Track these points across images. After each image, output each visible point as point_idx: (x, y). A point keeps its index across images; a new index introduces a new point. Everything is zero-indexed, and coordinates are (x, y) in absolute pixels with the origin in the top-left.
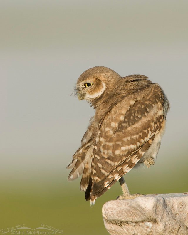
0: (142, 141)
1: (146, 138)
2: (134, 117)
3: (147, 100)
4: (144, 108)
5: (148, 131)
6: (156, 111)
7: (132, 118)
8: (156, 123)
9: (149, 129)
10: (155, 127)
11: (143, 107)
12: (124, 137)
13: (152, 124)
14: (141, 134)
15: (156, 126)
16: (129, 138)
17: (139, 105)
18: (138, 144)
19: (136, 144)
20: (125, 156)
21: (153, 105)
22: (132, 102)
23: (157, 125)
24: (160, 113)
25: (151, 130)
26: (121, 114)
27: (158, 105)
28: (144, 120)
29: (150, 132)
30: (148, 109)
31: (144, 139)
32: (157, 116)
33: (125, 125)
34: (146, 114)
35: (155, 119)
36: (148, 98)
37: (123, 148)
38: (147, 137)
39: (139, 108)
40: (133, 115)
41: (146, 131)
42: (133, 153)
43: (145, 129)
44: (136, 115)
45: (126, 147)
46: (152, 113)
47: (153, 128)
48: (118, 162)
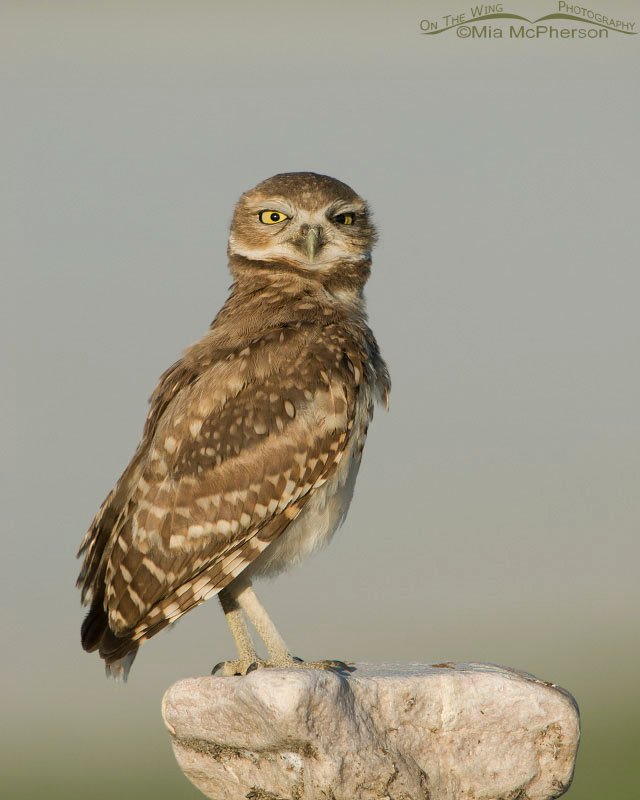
0: (261, 510)
1: (273, 504)
2: (241, 428)
3: (285, 378)
4: (275, 404)
5: (282, 481)
6: (320, 414)
7: (232, 430)
8: (313, 454)
9: (288, 474)
10: (309, 470)
11: (273, 398)
12: (203, 495)
13: (301, 458)
14: (256, 488)
15: (313, 463)
16: (216, 499)
17: (259, 394)
18: (245, 520)
19: (238, 520)
20: (202, 554)
21: (308, 395)
22: (236, 384)
23: (320, 463)
24: (333, 421)
25: (292, 478)
26: (195, 416)
27: (326, 396)
28: (275, 443)
29: (290, 485)
30: (289, 408)
31: (266, 504)
32: (321, 432)
33: (210, 452)
34: (279, 423)
35: (311, 443)
36: (290, 371)
37: (196, 530)
38: (278, 497)
39: (259, 401)
40: (239, 421)
41: (275, 480)
42: (228, 548)
43: (273, 473)
44: (248, 423)
45: (204, 527)
46: (302, 423)
47: (303, 471)
48: (179, 572)
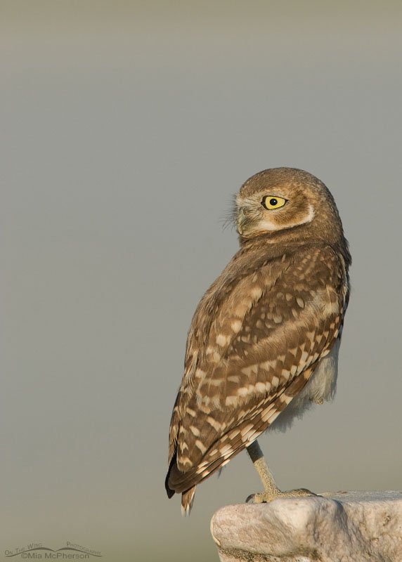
0: (286, 374)
1: (294, 369)
2: (263, 322)
3: (299, 282)
4: (291, 301)
5: (299, 352)
6: (321, 305)
7: (258, 324)
8: (319, 332)
9: (303, 347)
10: (316, 343)
11: (289, 297)
12: (246, 366)
13: (311, 335)
14: (283, 358)
15: (319, 338)
16: (255, 368)
17: (279, 295)
18: (275, 381)
19: (270, 381)
20: (245, 407)
21: (313, 293)
22: (257, 292)
23: (324, 337)
24: (331, 308)
25: (306, 350)
26: (234, 318)
27: (325, 291)
28: (292, 326)
29: (305, 355)
30: (300, 302)
31: (289, 369)
32: (324, 316)
33: (245, 340)
34: (294, 313)
35: (317, 324)
36: (302, 277)
37: (244, 392)
38: (297, 364)
39: (279, 300)
40: (263, 316)
41: (294, 352)
42: (264, 401)
43: (293, 347)
44: (269, 317)
45: (248, 389)
46: (310, 310)
47: (313, 344)
48: (229, 421)
